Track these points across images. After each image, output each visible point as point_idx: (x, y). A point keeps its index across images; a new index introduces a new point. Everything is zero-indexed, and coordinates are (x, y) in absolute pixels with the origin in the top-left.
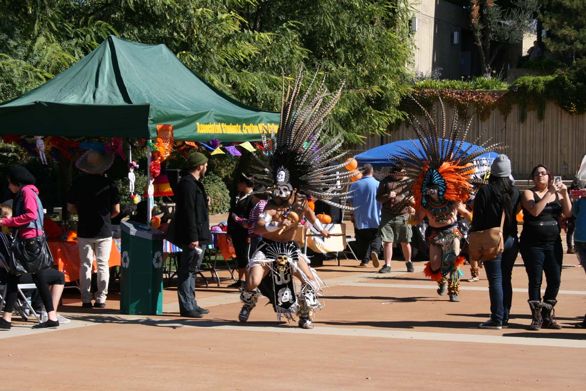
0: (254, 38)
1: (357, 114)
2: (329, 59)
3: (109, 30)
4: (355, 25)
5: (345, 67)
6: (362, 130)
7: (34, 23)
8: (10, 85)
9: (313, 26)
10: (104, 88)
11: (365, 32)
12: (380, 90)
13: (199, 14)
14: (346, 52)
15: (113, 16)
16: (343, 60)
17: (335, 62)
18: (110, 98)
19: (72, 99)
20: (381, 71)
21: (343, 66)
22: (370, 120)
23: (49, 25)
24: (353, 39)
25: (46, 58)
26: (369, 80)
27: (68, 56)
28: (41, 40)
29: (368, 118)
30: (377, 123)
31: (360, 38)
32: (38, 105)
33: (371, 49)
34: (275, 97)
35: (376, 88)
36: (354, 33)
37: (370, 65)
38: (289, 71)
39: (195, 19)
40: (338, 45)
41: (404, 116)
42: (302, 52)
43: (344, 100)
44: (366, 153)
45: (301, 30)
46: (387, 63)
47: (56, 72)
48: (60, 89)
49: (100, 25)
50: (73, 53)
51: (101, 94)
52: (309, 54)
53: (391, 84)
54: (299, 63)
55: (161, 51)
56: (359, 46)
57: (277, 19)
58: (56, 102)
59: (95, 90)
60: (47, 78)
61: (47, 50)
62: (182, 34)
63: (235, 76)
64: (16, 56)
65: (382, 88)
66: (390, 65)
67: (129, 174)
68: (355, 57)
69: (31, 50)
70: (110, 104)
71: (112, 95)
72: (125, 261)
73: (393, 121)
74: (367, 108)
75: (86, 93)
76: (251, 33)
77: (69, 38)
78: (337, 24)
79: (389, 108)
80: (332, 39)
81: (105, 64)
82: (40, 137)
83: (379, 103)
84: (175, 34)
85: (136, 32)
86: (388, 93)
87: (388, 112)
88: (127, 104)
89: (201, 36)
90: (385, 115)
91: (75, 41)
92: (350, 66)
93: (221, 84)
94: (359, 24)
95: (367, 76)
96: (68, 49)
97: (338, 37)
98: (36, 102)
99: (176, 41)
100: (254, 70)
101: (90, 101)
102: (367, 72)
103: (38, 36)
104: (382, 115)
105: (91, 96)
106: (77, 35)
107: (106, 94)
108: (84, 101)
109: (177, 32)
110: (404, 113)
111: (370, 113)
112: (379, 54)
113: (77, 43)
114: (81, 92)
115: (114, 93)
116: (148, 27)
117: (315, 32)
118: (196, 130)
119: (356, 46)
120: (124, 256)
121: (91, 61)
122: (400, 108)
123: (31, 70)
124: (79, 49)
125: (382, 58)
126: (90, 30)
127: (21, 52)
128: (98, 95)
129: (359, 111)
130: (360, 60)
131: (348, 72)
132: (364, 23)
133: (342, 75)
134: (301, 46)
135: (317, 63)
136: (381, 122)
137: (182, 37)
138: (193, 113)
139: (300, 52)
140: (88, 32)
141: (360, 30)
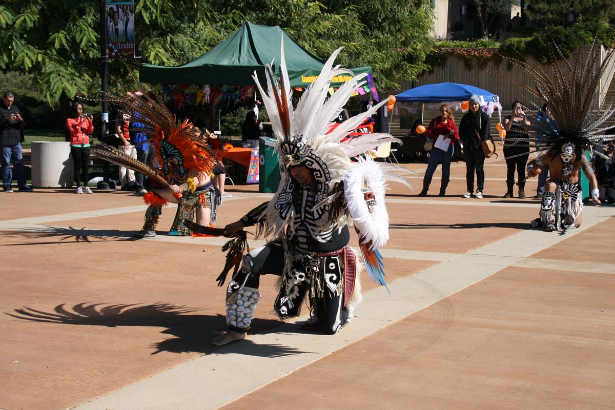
0: (331, 18)
1: (397, 67)
2: (378, 30)
3: (241, 16)
4: (395, 7)
5: (389, 35)
6: (400, 78)
7: (197, 12)
8: (182, 53)
9: (367, 8)
10: (245, 55)
11: (403, 11)
12: (412, 51)
13: (295, 3)
14: (389, 25)
15: (239, 5)
16: (387, 31)
17: (382, 32)
18: (249, 61)
19: (225, 62)
20: (413, 37)
21: (387, 34)
22: (406, 70)
23: (206, 15)
24: (394, 16)
25: (204, 35)
26: (405, 44)
27: (217, 34)
28: (201, 23)
29: (404, 70)
30: (410, 72)
31: (399, 15)
32: (206, 66)
33: (406, 23)
34: (342, 57)
35: (409, 49)
36: (395, 12)
37: (406, 33)
38: (351, 39)
39: (292, 6)
40: (384, 20)
41: (428, 68)
42: (360, 26)
43: (389, 57)
44: (404, 93)
45: (359, 11)
46: (417, 32)
47: (213, 46)
48: (216, 56)
49: (235, 13)
50: (219, 32)
51: (243, 59)
52: (365, 27)
53: (419, 46)
54: (358, 34)
55: (277, 30)
56: (399, 21)
57: (343, 3)
58: (215, 64)
59: (240, 57)
60: (207, 50)
61: (205, 31)
62: (283, 16)
63: (317, 44)
64: (186, 34)
65: (413, 49)
66: (419, 33)
67: (255, 108)
68: (395, 28)
69: (193, 30)
70: (249, 65)
71: (250, 59)
72: (262, 160)
73: (421, 71)
74: (403, 63)
75: (234, 58)
76: (329, 15)
77: (216, 22)
78: (383, 6)
79: (418, 62)
80: (380, 16)
81: (244, 39)
82: (207, 86)
83: (411, 59)
84: (279, 16)
85: (254, 15)
86: (418, 53)
87: (418, 65)
88: (260, 65)
89: (296, 17)
90: (416, 67)
91: (220, 23)
92: (392, 34)
93: (310, 48)
94: (398, 6)
95: (404, 41)
96: (216, 29)
97: (383, 16)
98: (204, 64)
99: (280, 20)
100: (329, 38)
101: (236, 63)
102: (403, 38)
103: (199, 21)
104: (413, 67)
105: (237, 60)
106: (221, 20)
107: (246, 59)
108: (233, 62)
109: (280, 15)
110: (428, 65)
111: (406, 66)
112: (412, 26)
113: (221, 25)
114: (231, 57)
115: (251, 58)
116: (261, 12)
117: (368, 12)
118: (301, 80)
119: (395, 21)
120: (261, 157)
121: (235, 39)
122: (425, 62)
123: (196, 44)
124: (223, 29)
125: (413, 28)
126: (229, 16)
127: (189, 31)
128: (241, 59)
129: (398, 65)
130: (399, 30)
131: (391, 39)
132: (402, 5)
133: (387, 41)
134: (359, 22)
135: (370, 33)
136: (412, 72)
137: (283, 18)
138: (300, 70)
139: (359, 26)
140: (228, 18)
141: (399, 10)
